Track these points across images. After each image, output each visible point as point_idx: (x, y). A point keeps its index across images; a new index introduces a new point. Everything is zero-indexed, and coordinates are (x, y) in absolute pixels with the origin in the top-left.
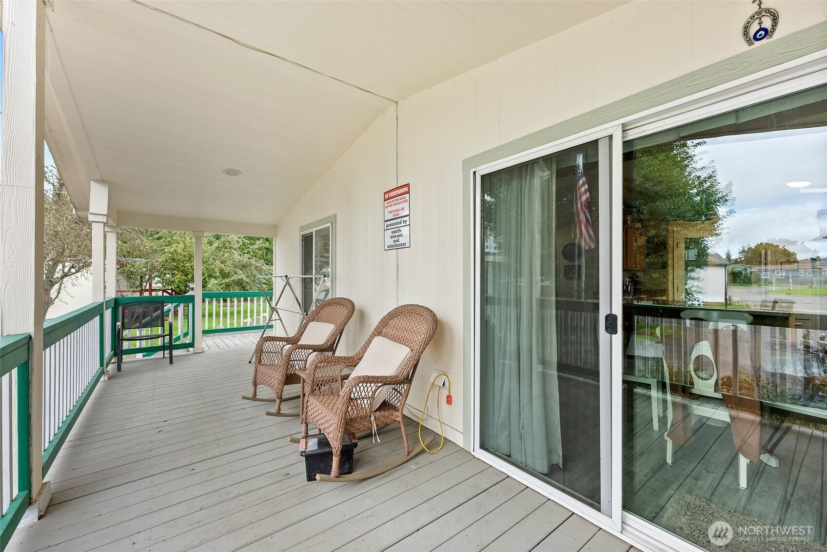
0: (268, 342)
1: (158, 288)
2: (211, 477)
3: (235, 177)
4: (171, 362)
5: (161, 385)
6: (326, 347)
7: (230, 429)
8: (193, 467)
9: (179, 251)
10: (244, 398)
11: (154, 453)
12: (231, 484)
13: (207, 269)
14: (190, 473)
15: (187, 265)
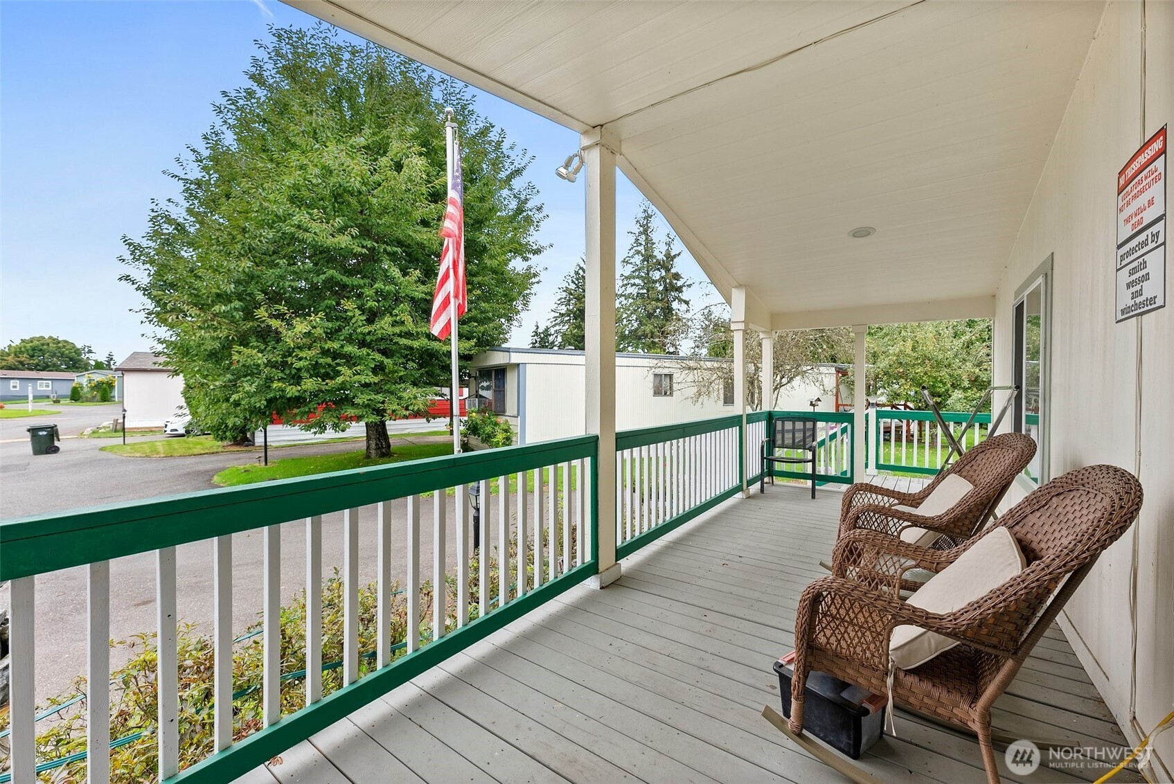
0: (861, 492)
1: (881, 403)
2: (708, 634)
3: (868, 237)
4: (813, 497)
5: (778, 519)
6: (937, 524)
7: (782, 596)
8: (707, 612)
9: (909, 351)
10: (821, 564)
11: (700, 582)
12: (714, 652)
13: (950, 375)
14: (700, 617)
15: (919, 370)
